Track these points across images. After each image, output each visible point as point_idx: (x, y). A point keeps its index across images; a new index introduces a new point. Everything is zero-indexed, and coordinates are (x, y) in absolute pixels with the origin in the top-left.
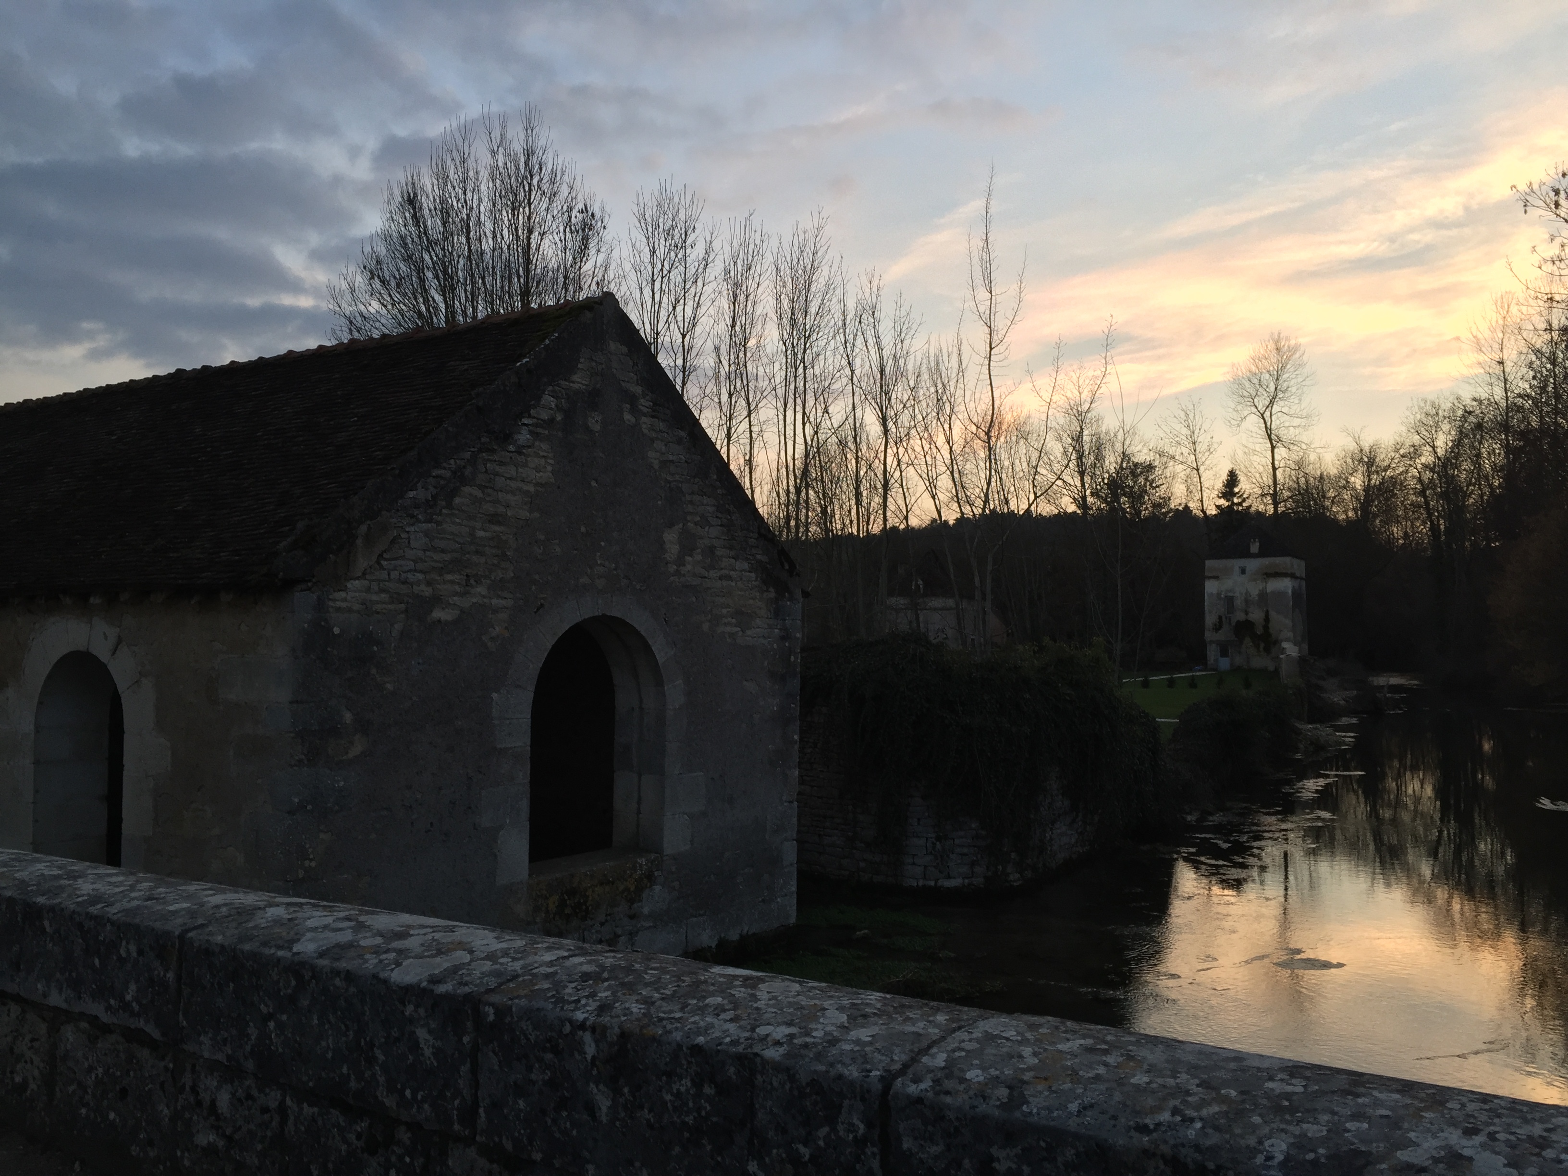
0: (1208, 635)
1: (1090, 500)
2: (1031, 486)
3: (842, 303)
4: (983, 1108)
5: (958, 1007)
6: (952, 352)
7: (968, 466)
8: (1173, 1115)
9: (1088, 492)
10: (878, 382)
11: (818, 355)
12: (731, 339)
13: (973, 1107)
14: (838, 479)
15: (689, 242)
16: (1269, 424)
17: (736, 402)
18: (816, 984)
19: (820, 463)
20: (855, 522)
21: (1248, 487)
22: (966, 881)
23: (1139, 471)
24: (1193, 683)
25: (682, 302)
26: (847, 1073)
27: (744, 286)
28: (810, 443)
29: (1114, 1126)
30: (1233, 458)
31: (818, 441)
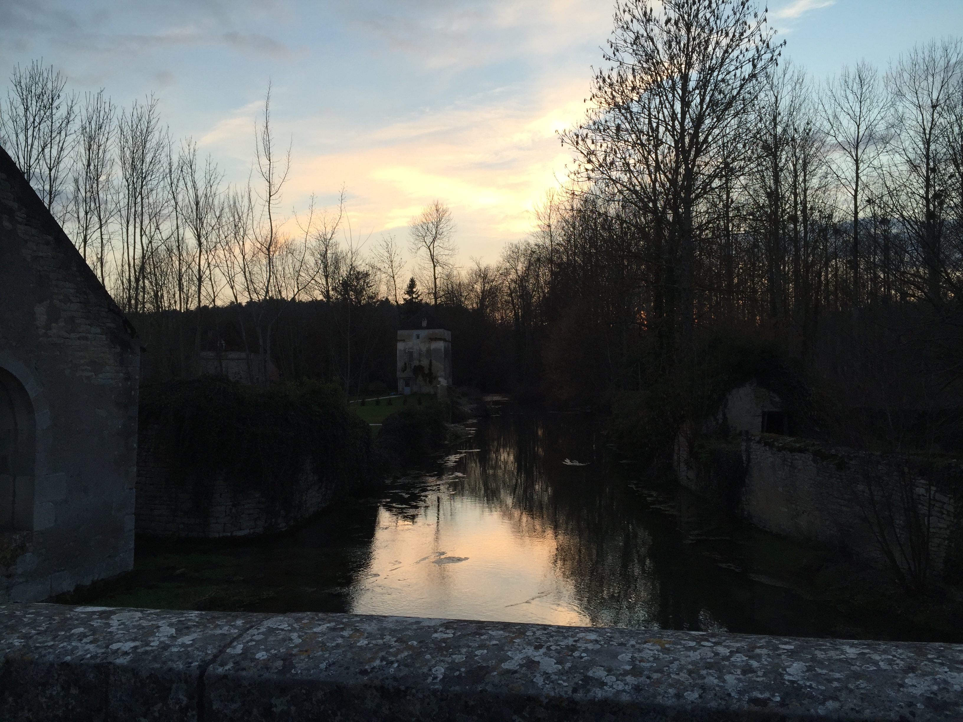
0: (399, 374)
1: (331, 293)
2: (296, 283)
3: (169, 157)
4: (266, 675)
5: (250, 614)
6: (244, 196)
7: (255, 269)
8: (381, 661)
9: (330, 288)
10: (194, 211)
11: (152, 190)
12: (87, 175)
13: (260, 676)
14: (166, 274)
15: (55, 105)
16: (432, 252)
17: (90, 218)
18: (152, 611)
19: (154, 263)
20: (178, 302)
21: (421, 288)
22: (252, 531)
23: (360, 276)
24: (390, 402)
25: (49, 145)
26: (175, 666)
27: (97, 139)
28: (145, 248)
29: (348, 673)
30: (413, 271)
31: (152, 248)
